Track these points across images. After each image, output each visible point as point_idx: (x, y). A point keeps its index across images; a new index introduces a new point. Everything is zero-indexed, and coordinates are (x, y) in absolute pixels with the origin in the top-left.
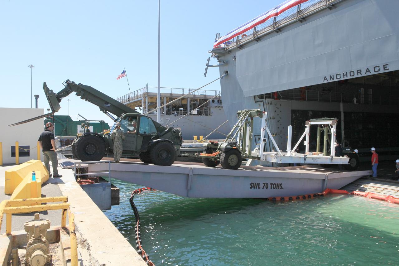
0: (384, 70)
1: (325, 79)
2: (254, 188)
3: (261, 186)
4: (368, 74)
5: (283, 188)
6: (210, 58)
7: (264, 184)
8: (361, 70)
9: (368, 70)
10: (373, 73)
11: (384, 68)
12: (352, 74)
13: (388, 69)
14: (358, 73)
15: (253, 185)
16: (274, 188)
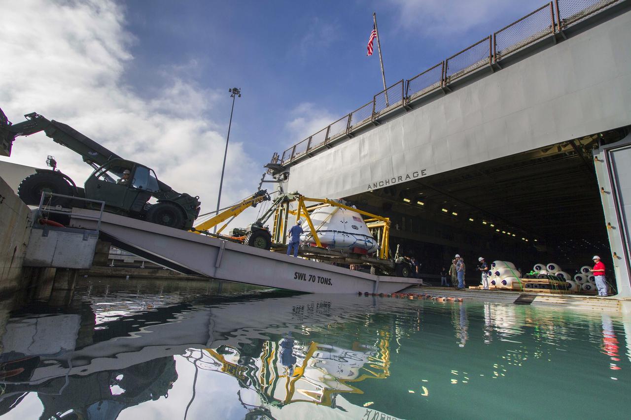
0: (422, 175)
1: (369, 187)
2: (299, 279)
3: (308, 278)
4: (408, 180)
5: (331, 285)
6: (265, 174)
7: (311, 276)
8: (401, 177)
9: (408, 176)
10: (412, 179)
11: (422, 173)
12: (394, 181)
13: (426, 174)
14: (399, 179)
15: (297, 275)
16: (322, 283)
